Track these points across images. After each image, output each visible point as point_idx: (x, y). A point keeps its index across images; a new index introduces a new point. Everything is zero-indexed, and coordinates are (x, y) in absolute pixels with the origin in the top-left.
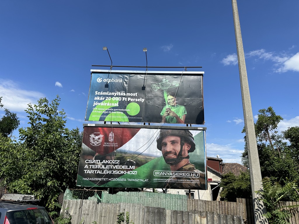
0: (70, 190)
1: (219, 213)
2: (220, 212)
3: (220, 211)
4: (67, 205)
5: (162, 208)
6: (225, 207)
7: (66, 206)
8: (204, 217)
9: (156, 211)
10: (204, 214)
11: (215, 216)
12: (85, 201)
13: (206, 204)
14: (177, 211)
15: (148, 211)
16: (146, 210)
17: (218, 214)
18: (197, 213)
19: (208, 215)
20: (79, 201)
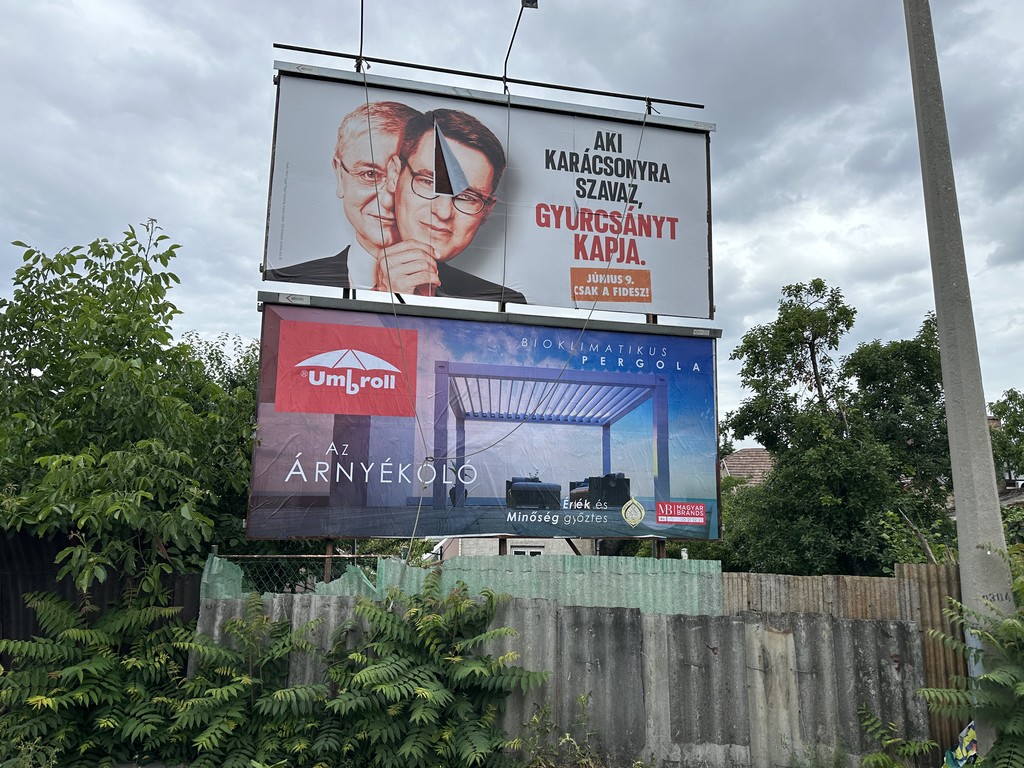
0: (229, 559)
1: (835, 616)
2: (839, 612)
3: (838, 608)
4: (219, 618)
5: (632, 610)
6: (857, 596)
7: (217, 624)
8: (786, 632)
9: (608, 620)
10: (786, 621)
11: (827, 626)
12: (301, 600)
13: (789, 586)
14: (685, 617)
15: (577, 623)
16: (567, 619)
17: (834, 620)
18: (761, 618)
19: (802, 623)
20: (276, 601)
